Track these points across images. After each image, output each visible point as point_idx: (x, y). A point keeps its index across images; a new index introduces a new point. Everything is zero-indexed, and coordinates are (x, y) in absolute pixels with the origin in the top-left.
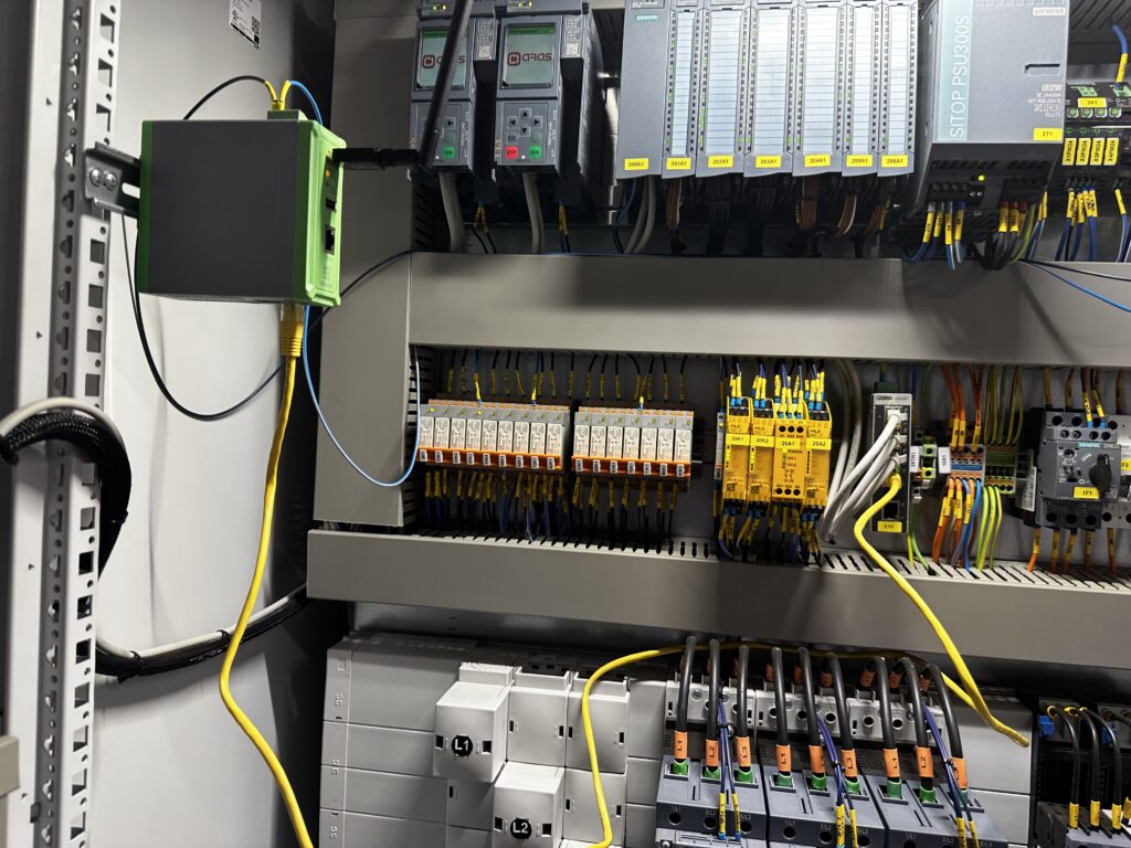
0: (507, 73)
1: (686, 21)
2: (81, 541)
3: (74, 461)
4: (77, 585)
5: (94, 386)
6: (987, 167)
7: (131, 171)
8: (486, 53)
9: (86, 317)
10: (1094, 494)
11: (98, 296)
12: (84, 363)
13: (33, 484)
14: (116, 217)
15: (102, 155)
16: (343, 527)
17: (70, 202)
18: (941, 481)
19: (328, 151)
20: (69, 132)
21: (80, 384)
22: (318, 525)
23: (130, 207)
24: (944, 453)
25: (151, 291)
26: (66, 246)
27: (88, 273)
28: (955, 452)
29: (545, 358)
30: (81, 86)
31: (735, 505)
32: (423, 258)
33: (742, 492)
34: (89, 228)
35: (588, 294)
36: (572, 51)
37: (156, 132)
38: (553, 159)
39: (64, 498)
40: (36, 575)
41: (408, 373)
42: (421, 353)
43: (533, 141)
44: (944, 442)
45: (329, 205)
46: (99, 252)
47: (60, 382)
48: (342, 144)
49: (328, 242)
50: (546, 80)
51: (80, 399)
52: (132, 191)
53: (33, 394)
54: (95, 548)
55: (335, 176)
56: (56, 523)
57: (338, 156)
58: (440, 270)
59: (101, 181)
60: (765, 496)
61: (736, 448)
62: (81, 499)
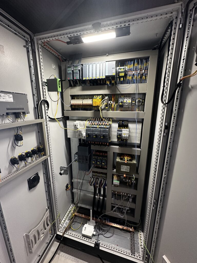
0: (74, 71)
1: (88, 65)
2: (46, 108)
3: (45, 103)
4: (47, 111)
5: (46, 98)
6: (111, 77)
7: (46, 83)
8: (73, 69)
9: (45, 93)
10: (121, 104)
11: (45, 92)
12: (45, 97)
13: (43, 104)
14: (46, 86)
15: (44, 82)
16: (67, 110)
17: (42, 86)
18: (112, 104)
19: (59, 80)
20: (42, 81)
21: (45, 98)
22: (65, 110)
23: (46, 85)
24: (112, 102)
25: (49, 91)
26: (43, 89)
27: (44, 90)
28: (113, 101)
29: (81, 95)
30: (42, 74)
31: (94, 106)
32: (70, 87)
33: (94, 105)
34: (44, 87)
35: (83, 89)
36: (79, 69)
37: (47, 80)
38: (79, 78)
39: (45, 105)
40: (44, 110)
41: (70, 97)
42: (71, 96)
43: (77, 77)
44: (112, 101)
45: (59, 84)
46: (45, 89)
47: (44, 98)
48: (60, 80)
49: (60, 87)
50: (77, 71)
51: (45, 99)
52: (46, 84)
53: (42, 99)
54: (47, 109)
55: (59, 82)
56: (45, 107)
57: (59, 81)
58: (71, 88)
59: (44, 84)
60: (96, 105)
61: (94, 102)
62: (46, 106)
